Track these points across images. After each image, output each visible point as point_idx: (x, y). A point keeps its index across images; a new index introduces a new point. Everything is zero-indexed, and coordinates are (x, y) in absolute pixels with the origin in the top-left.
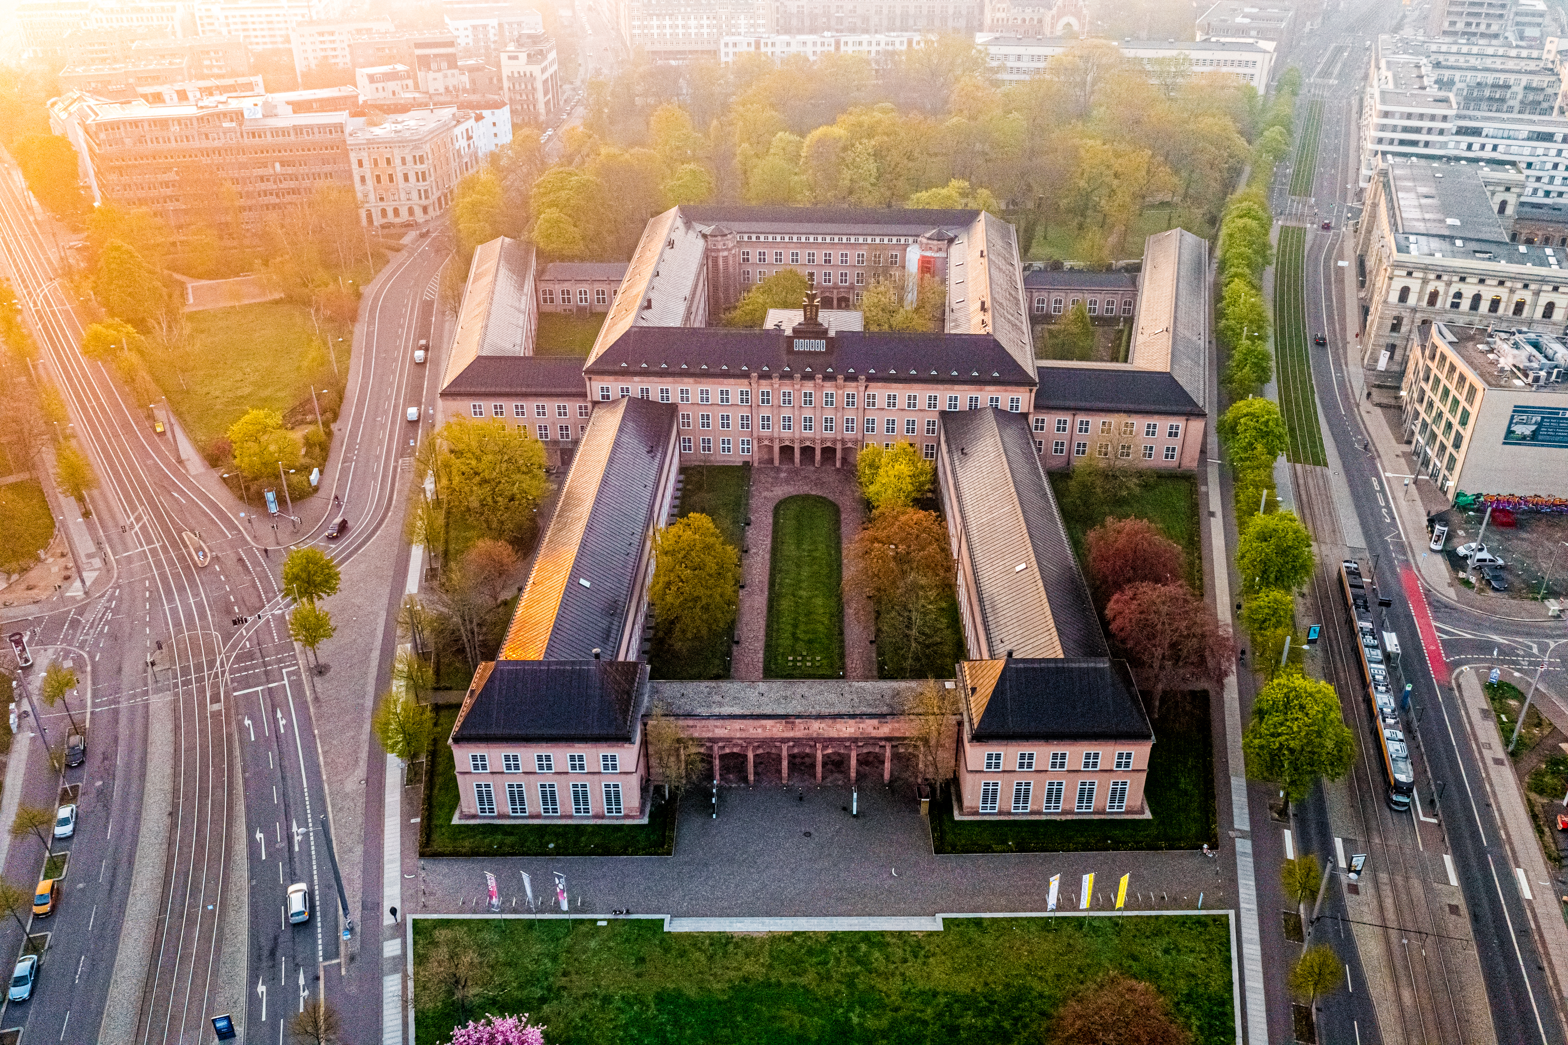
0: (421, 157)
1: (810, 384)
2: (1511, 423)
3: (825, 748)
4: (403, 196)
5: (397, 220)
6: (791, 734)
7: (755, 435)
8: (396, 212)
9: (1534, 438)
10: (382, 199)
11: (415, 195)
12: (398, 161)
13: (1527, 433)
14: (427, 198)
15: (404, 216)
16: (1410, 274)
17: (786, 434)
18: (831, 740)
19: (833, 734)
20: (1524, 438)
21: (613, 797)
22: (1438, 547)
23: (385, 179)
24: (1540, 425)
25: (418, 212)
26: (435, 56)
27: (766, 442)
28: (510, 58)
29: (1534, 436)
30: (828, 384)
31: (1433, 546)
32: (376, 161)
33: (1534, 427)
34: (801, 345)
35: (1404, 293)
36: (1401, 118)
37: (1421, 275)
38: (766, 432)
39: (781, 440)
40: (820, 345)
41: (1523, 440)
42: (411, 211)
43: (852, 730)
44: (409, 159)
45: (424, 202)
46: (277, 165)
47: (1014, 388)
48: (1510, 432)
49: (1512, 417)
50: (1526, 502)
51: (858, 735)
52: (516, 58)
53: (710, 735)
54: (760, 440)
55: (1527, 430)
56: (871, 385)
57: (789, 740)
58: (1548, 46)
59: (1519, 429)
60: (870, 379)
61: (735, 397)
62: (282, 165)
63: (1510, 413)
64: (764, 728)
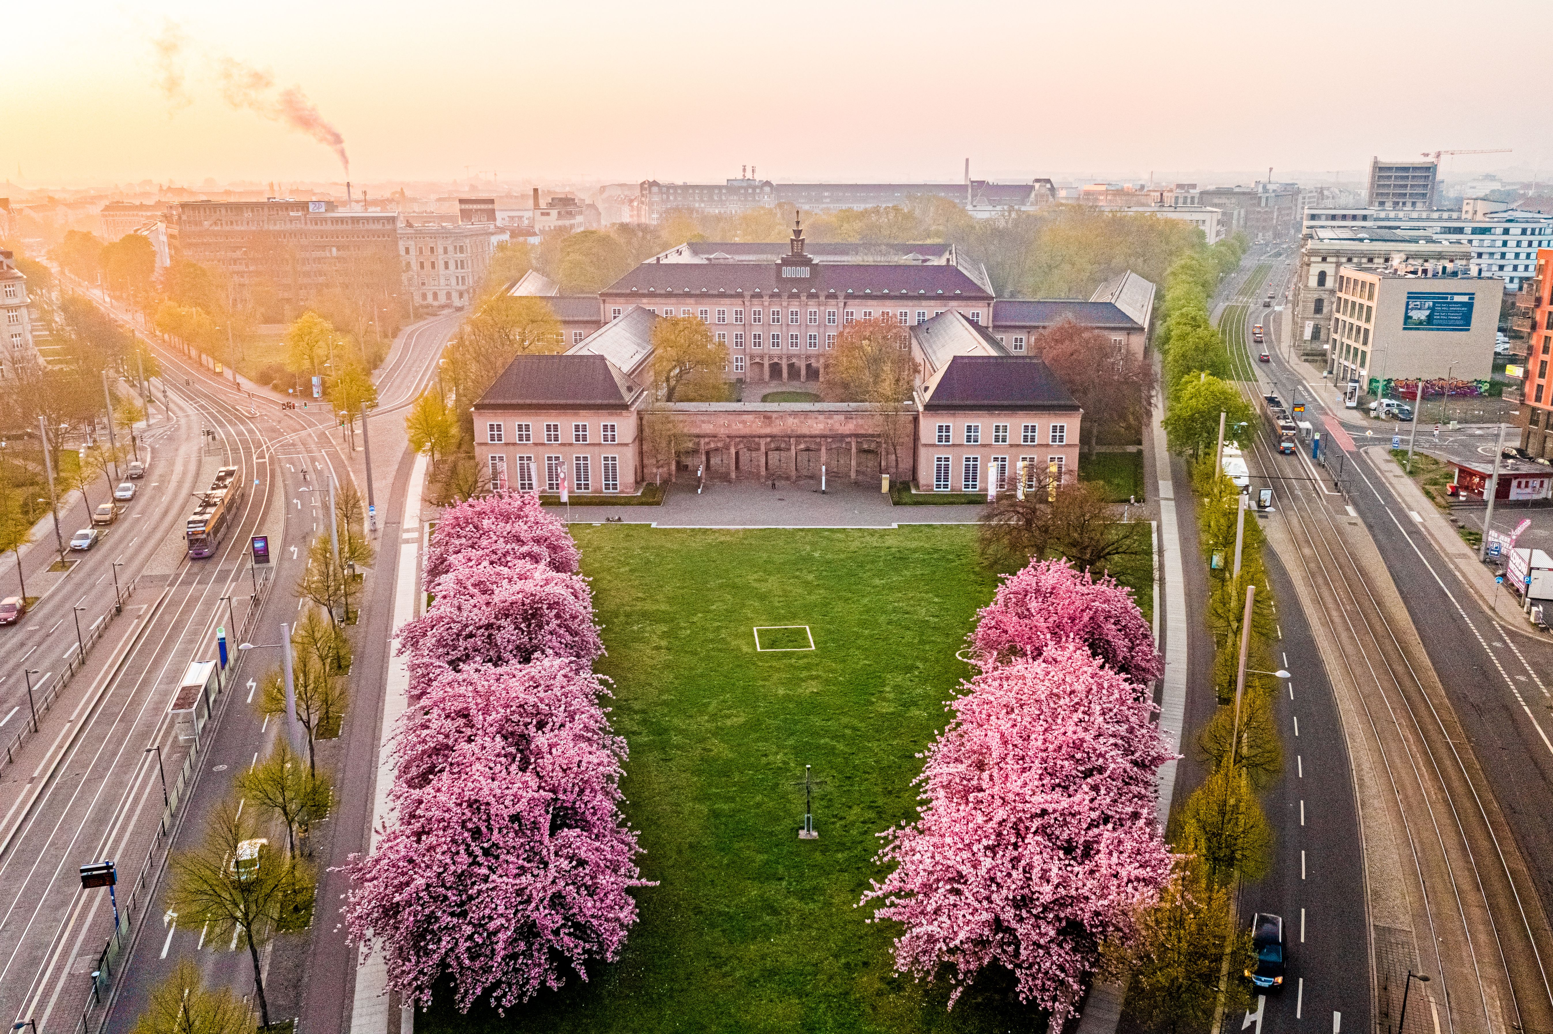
0: (461, 247)
1: (795, 302)
2: (1407, 309)
3: (797, 443)
4: (443, 281)
5: (436, 304)
6: (768, 431)
7: (748, 351)
8: (435, 295)
9: (1430, 322)
10: (423, 284)
11: (453, 281)
12: (441, 250)
13: (1423, 318)
14: (463, 284)
15: (442, 299)
16: (1324, 259)
17: (775, 351)
18: (804, 436)
19: (805, 431)
20: (1421, 323)
21: (610, 472)
22: (1354, 404)
23: (428, 265)
24: (1432, 309)
25: (455, 296)
26: (477, 210)
27: (757, 360)
28: (543, 214)
29: (1430, 319)
30: (812, 302)
31: (1349, 404)
32: (421, 249)
33: (1427, 312)
34: (788, 272)
35: (1322, 276)
36: (1327, 219)
37: (1334, 259)
38: (757, 350)
39: (771, 357)
40: (804, 272)
41: (1419, 325)
42: (449, 295)
43: (821, 426)
44: (450, 249)
45: (461, 287)
46: (334, 250)
47: (974, 303)
48: (1407, 318)
49: (1408, 304)
50: (1433, 385)
51: (827, 432)
52: (548, 214)
53: (696, 431)
54: (752, 357)
55: (1423, 315)
56: (850, 302)
57: (766, 436)
58: (1465, 208)
59: (1416, 315)
60: (848, 296)
61: (730, 318)
62: (338, 250)
63: (1405, 300)
64: (744, 422)
